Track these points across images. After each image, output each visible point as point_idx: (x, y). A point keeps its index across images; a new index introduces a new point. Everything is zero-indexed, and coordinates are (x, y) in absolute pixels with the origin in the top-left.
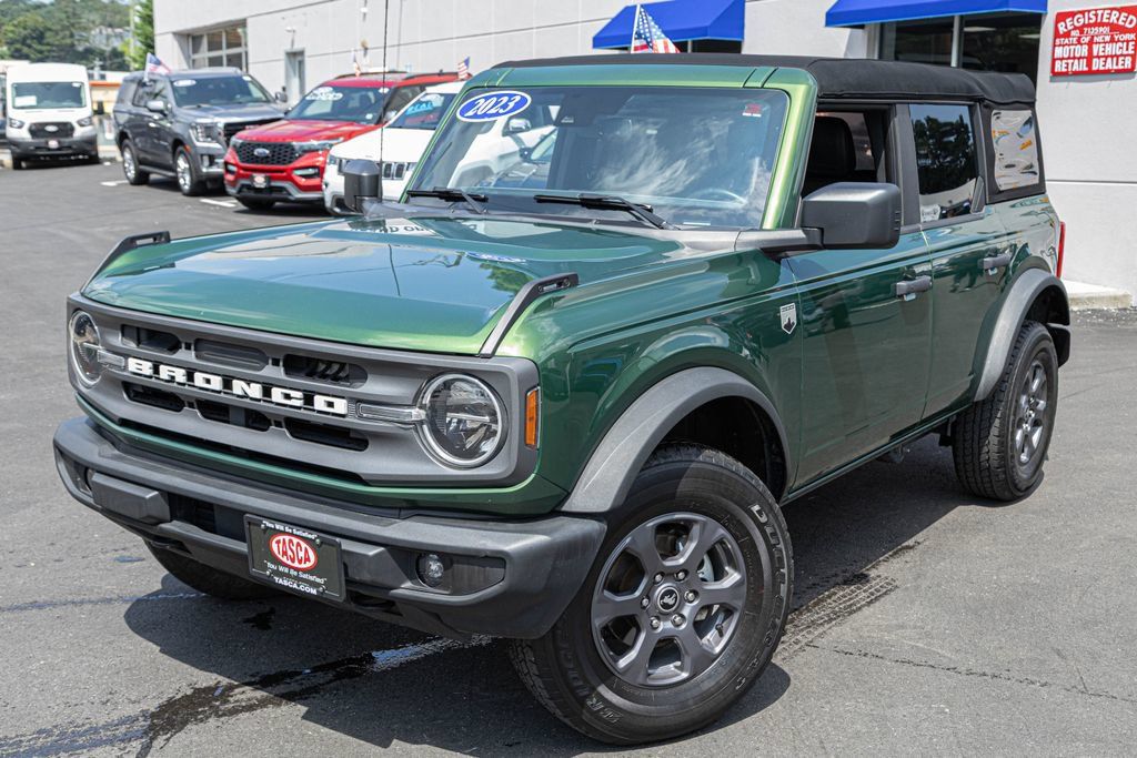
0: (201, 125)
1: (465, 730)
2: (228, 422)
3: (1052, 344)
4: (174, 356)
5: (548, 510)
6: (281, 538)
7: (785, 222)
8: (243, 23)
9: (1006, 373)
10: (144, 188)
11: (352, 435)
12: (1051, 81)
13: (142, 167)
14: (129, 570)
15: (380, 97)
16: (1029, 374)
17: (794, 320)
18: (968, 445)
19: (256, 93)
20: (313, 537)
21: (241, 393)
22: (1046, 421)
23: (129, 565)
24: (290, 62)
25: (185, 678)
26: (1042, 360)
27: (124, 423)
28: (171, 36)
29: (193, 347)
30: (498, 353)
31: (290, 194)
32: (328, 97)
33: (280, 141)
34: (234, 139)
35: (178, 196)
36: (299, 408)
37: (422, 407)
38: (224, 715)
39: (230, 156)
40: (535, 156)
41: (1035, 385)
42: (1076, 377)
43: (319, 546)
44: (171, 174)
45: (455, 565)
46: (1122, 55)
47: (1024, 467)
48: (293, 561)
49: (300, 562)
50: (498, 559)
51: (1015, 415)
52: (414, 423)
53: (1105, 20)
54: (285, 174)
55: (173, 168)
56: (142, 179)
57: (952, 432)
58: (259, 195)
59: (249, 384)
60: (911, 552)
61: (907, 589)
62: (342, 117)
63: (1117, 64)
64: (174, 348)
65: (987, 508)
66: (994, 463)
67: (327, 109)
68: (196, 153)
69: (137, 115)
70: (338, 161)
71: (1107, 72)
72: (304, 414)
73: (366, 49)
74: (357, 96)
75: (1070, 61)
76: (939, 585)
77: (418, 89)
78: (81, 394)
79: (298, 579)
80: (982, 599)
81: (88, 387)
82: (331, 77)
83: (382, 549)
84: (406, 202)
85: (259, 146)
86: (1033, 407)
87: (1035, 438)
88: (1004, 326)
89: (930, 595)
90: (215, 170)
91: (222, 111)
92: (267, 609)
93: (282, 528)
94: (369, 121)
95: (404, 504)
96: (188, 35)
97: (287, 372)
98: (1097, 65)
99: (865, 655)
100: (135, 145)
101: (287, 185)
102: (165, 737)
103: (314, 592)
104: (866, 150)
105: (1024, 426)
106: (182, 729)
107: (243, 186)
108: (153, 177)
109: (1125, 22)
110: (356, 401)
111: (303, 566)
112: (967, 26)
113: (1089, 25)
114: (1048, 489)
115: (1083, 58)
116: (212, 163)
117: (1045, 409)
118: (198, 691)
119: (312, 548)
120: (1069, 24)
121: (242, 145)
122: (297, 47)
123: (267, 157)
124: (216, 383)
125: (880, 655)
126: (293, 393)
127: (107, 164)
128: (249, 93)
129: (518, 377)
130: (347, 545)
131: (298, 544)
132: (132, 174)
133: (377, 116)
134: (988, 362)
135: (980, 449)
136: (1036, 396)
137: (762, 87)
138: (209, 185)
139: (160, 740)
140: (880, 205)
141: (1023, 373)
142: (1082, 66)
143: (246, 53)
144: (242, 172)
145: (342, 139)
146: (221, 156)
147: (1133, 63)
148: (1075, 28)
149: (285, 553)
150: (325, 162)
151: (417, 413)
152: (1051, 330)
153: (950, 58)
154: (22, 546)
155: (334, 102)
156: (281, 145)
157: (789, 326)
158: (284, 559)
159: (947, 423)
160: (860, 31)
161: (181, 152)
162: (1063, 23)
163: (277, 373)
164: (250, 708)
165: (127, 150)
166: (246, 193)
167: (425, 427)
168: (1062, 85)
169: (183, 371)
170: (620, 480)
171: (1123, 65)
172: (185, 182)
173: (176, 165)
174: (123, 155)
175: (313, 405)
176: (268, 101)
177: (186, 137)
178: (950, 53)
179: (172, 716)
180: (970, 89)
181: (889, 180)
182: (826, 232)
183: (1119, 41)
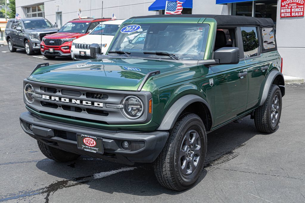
0: (32, 34)
1: (130, 189)
2: (70, 110)
3: (280, 91)
4: (55, 94)
5: (154, 130)
6: (86, 139)
7: (210, 58)
8: (43, 4)
9: (268, 98)
10: (15, 53)
11: (104, 112)
12: (280, 19)
13: (14, 47)
14: (34, 154)
15: (86, 25)
16: (274, 99)
17: (213, 83)
18: (258, 118)
19: (48, 24)
20: (95, 138)
21: (74, 103)
22: (279, 111)
23: (34, 153)
24: (58, 15)
25: (54, 179)
26: (278, 95)
27: (41, 112)
28: (21, 7)
29: (61, 91)
30: (142, 90)
31: (60, 54)
32: (71, 25)
33: (57, 39)
34: (44, 38)
35: (26, 55)
36: (90, 106)
37: (123, 104)
38: (67, 187)
39: (42, 43)
40: (133, 42)
41: (276, 102)
42: (288, 102)
43: (97, 140)
44: (23, 49)
45: (132, 144)
46: (300, 12)
47: (274, 124)
48: (89, 144)
49: (91, 144)
50: (143, 141)
51: (270, 109)
52: (120, 108)
53: (295, 2)
54: (59, 48)
55: (24, 47)
56: (14, 50)
57: (254, 115)
58: (51, 55)
59: (76, 100)
60: (244, 146)
61: (242, 155)
62: (75, 31)
63: (299, 14)
64: (55, 92)
65: (264, 135)
66: (265, 122)
67: (70, 29)
68: (31, 42)
69: (12, 31)
70: (75, 44)
71: (296, 16)
72: (92, 107)
73: (81, 11)
74: (79, 25)
75: (286, 13)
76: (251, 154)
77: (97, 23)
78: (27, 105)
79: (91, 149)
80: (262, 157)
81: (30, 103)
82: (71, 20)
83: (113, 140)
84: (108, 55)
85: (51, 40)
86: (275, 108)
87: (276, 116)
88: (267, 85)
89: (249, 156)
90: (37, 47)
91: (39, 30)
92: (73, 163)
93: (87, 136)
94: (83, 33)
95: (118, 129)
96: (26, 7)
97: (87, 97)
98: (293, 14)
99: (232, 170)
100: (12, 40)
101: (59, 51)
102: (52, 192)
103: (95, 152)
104: (229, 39)
105: (273, 113)
106: (56, 190)
107: (46, 52)
108: (18, 50)
109: (301, 2)
110: (105, 103)
111: (92, 145)
112: (256, 3)
113: (291, 3)
114: (280, 130)
115: (289, 12)
116: (36, 45)
117: (279, 109)
118: (59, 182)
119: (95, 140)
120: (285, 3)
121: (46, 40)
122: (59, 11)
123: (53, 43)
124: (67, 100)
125: (236, 170)
126: (89, 102)
127: (2, 46)
128: (46, 24)
129: (147, 96)
130: (104, 140)
131: (91, 140)
132: (11, 49)
133: (86, 31)
134: (263, 95)
135: (262, 118)
136: (276, 105)
137: (203, 23)
138: (35, 52)
139: (52, 193)
140: (234, 53)
141: (272, 98)
142: (289, 15)
143: (44, 13)
144: (46, 48)
145: (75, 38)
146: (38, 43)
147: (303, 14)
148: (287, 4)
149: (87, 143)
150: (71, 45)
151: (121, 106)
152: (280, 87)
153: (252, 13)
154: (3, 149)
155: (72, 27)
156: (58, 40)
157: (211, 84)
158: (87, 144)
159: (253, 112)
160: (226, 5)
161: (27, 42)
162: (283, 3)
163: (84, 97)
164: (73, 185)
165: (10, 42)
166: (47, 54)
167: (123, 109)
168: (283, 20)
169: (58, 98)
170: (172, 122)
171: (300, 14)
172: (28, 51)
173: (25, 46)
174: (8, 43)
175: (94, 105)
176: (52, 27)
177: (28, 37)
178: (252, 11)
179: (53, 188)
180: (256, 23)
181: (236, 46)
182: (220, 60)
183: (299, 8)
